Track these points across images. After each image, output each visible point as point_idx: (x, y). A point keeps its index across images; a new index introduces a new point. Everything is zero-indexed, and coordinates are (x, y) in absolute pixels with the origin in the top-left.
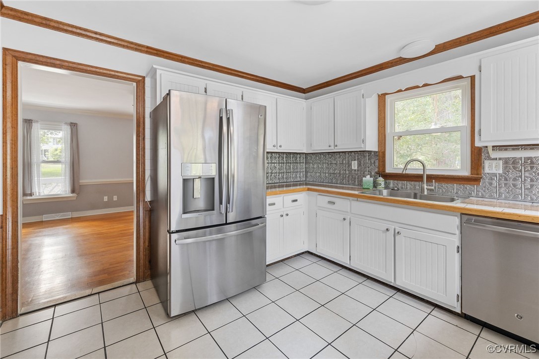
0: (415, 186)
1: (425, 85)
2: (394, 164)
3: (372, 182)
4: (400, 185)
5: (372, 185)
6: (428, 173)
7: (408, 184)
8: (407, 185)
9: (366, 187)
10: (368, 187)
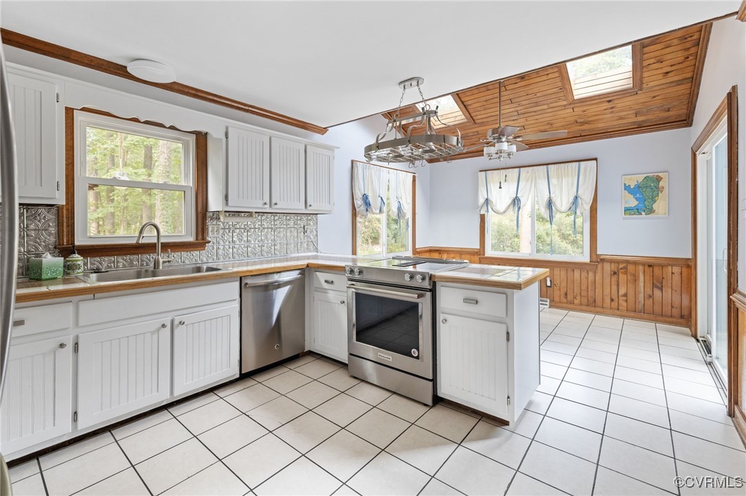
0: (131, 261)
1: (172, 128)
2: (89, 231)
3: (62, 265)
4: (105, 264)
5: (61, 269)
6: (162, 240)
7: (120, 260)
8: (118, 262)
9: (49, 276)
10: (54, 275)
